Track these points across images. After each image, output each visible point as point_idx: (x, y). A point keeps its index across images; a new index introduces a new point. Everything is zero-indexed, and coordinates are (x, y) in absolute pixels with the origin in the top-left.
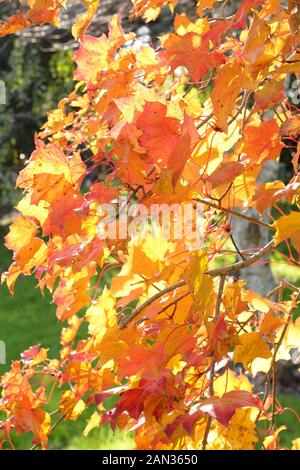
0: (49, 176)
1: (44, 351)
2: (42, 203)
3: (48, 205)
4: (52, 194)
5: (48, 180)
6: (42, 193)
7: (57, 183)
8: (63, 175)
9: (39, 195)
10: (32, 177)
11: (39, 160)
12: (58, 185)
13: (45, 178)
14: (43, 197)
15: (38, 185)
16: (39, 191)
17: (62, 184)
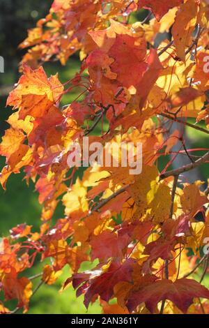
0: (34, 96)
1: (29, 227)
2: (28, 118)
3: (33, 119)
4: (36, 111)
5: (33, 100)
6: (28, 110)
7: (41, 101)
8: (46, 95)
9: (25, 111)
10: (20, 97)
11: (26, 83)
12: (42, 104)
13: (31, 98)
14: (29, 113)
15: (25, 103)
16: (25, 108)
17: (45, 102)
